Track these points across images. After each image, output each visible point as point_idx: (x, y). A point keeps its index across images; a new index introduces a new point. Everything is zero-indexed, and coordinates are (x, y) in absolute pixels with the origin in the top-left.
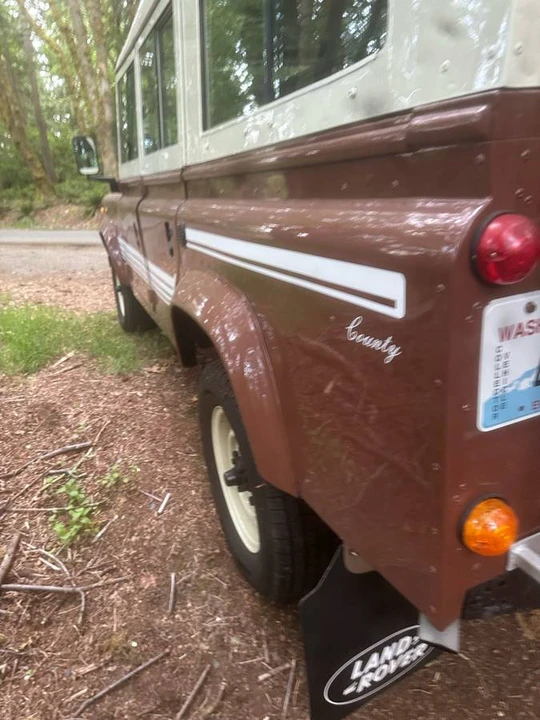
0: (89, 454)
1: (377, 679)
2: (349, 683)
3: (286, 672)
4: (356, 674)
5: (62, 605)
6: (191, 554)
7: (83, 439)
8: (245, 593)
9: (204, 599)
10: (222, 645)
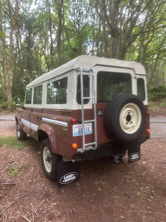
0: (15, 162)
1: (68, 181)
2: (63, 180)
3: (55, 190)
4: (64, 179)
5: (12, 186)
6: (38, 176)
7: (13, 160)
8: (48, 181)
9: (40, 183)
10: (44, 188)
